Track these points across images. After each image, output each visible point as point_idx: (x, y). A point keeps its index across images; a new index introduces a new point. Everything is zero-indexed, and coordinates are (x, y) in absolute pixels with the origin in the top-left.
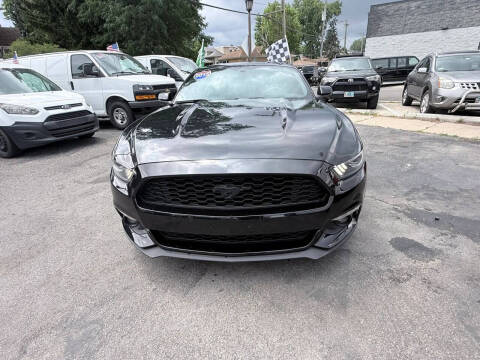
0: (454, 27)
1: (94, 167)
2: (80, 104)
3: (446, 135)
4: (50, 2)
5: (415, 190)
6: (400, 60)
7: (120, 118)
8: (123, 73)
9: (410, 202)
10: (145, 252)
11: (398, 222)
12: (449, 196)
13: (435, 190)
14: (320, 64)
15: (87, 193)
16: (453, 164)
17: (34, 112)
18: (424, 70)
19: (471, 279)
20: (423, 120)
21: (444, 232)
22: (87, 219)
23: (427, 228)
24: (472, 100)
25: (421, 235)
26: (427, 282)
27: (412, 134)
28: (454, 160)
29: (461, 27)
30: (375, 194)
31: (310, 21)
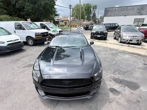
0: (128, 15)
1: (23, 61)
2: (18, 40)
3: (124, 51)
4: (6, 1)
5: (115, 71)
6: (113, 24)
7: (30, 42)
8: (32, 29)
9: (114, 75)
10: (43, 97)
11: (111, 83)
12: (124, 73)
13: (121, 71)
14: (91, 24)
15: (22, 72)
16: (126, 61)
17: (3, 43)
18: (119, 30)
19: (128, 101)
20: (119, 45)
21: (122, 85)
22: (23, 82)
23: (118, 84)
24: (131, 41)
25: (117, 87)
26: (118, 102)
27: (116, 50)
28: (126, 60)
29: (129, 15)
30: (105, 72)
31: (88, 10)
